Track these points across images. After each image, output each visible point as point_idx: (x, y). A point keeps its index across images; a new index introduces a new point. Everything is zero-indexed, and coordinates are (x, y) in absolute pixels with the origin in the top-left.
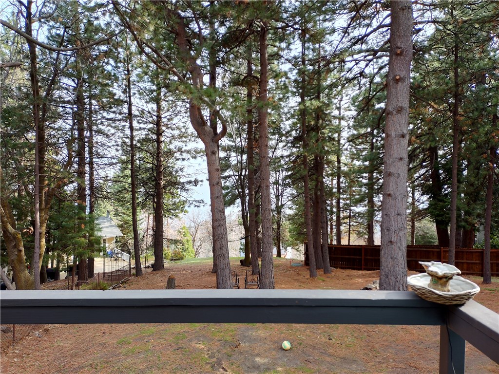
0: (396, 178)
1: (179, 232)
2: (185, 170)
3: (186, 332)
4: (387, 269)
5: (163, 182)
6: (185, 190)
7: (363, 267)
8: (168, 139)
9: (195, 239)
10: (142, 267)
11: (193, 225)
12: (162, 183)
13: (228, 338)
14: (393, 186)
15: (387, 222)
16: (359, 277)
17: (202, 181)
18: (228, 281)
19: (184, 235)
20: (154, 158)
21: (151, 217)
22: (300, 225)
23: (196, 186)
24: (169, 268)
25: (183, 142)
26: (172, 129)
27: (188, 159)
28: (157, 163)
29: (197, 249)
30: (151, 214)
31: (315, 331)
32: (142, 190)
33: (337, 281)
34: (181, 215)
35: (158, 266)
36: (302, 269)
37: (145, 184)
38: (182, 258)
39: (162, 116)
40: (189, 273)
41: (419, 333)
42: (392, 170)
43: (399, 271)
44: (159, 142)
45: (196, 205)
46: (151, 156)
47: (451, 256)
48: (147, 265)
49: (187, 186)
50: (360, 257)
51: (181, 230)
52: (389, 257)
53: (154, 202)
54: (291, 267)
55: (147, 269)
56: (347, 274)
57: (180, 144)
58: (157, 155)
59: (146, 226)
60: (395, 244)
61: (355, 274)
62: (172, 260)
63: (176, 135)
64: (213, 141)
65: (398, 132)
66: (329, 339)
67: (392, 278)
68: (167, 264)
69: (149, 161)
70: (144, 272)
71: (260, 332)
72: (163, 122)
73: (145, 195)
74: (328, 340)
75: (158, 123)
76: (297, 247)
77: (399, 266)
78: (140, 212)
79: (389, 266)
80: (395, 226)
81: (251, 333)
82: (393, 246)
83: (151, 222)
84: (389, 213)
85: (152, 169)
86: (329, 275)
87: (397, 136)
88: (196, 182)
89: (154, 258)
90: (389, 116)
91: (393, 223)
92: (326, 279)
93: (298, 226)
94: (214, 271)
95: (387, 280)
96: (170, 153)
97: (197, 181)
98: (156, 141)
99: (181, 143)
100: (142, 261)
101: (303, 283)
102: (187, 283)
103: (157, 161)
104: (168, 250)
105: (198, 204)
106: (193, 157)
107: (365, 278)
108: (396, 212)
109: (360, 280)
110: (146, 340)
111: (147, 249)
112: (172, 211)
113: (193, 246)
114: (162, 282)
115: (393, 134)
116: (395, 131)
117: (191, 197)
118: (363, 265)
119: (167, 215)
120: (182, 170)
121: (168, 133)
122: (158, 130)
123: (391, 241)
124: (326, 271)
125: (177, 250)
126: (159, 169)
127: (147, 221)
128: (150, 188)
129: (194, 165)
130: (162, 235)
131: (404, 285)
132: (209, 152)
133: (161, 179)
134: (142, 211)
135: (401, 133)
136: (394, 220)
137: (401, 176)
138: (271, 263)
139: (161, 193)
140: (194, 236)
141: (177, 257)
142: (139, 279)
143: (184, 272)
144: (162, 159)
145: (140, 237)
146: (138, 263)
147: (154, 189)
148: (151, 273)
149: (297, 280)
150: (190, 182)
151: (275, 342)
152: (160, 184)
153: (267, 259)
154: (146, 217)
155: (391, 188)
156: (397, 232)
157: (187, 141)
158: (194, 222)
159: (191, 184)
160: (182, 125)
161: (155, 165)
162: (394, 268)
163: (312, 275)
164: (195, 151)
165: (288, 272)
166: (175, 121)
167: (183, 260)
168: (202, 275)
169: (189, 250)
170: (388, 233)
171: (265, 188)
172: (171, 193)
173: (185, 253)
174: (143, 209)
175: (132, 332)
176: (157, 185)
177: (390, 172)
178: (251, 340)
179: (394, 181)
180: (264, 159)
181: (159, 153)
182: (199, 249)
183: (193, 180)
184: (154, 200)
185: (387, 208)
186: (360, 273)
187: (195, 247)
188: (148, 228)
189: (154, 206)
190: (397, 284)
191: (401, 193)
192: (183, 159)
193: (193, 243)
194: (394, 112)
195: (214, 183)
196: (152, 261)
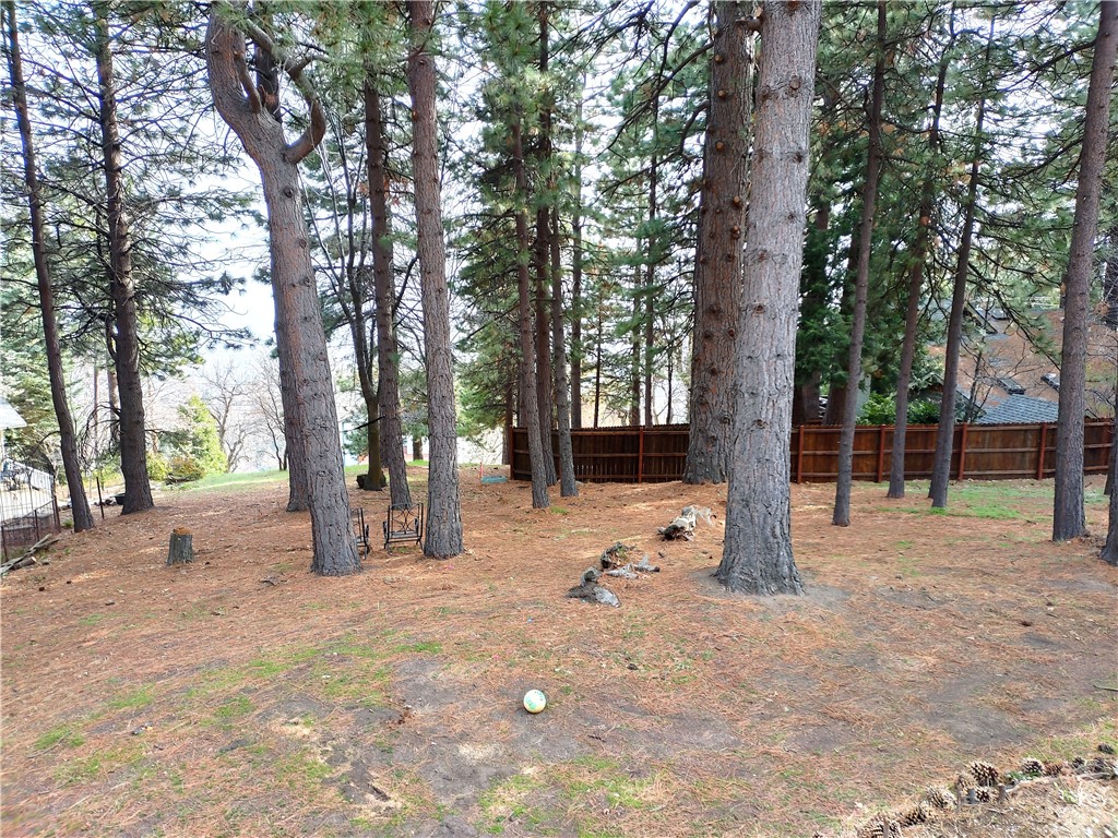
0: (778, 266)
1: (184, 411)
2: (194, 248)
3: (250, 692)
4: (747, 486)
5: (131, 283)
6: (196, 303)
7: (641, 475)
8: (139, 162)
9: (226, 426)
10: (90, 503)
11: (216, 392)
12: (131, 285)
13: (376, 698)
14: (769, 285)
15: (750, 375)
16: (637, 498)
17: (242, 281)
18: (345, 538)
19: (196, 418)
20: (99, 213)
21: (103, 374)
22: (487, 386)
23: (227, 293)
24: (165, 504)
25: (184, 173)
26: (147, 136)
27: (201, 220)
28: (112, 227)
29: (232, 451)
30: (102, 368)
31: (592, 651)
32: (73, 303)
33: (596, 512)
34: (187, 368)
35: (135, 500)
36: (508, 487)
37: (77, 286)
38: (197, 476)
39: (117, 96)
40: (225, 515)
41: (826, 630)
42: (769, 245)
43: (775, 489)
44: (111, 170)
45: (232, 342)
46: (90, 208)
47: (846, 446)
48: (105, 497)
49: (202, 294)
50: (635, 455)
51: (187, 407)
52: (754, 459)
53: (109, 335)
54: (482, 486)
55: (106, 510)
56: (611, 494)
57: (175, 179)
58: (110, 205)
59: (91, 399)
60: (767, 428)
61: (629, 492)
62: (170, 482)
63: (162, 152)
64: (284, 160)
65: (789, 147)
66: (631, 668)
67: (758, 507)
68: (159, 492)
69: (86, 225)
70: (97, 519)
71: (455, 668)
72: (120, 116)
73: (81, 317)
74: (627, 672)
75: (105, 116)
76: (479, 437)
77: (774, 479)
78: (71, 363)
79: (752, 480)
80: (770, 385)
81: (432, 674)
82: (764, 433)
83: (104, 387)
84: (758, 353)
85: (98, 246)
86: (572, 499)
87: (785, 156)
88: (226, 284)
89: (120, 478)
90: (768, 102)
91: (767, 377)
92: (569, 510)
93: (484, 389)
94: (293, 507)
95: (746, 511)
96: (146, 204)
97: (229, 281)
98: (102, 167)
99: (176, 175)
100: (89, 487)
101: (521, 521)
102: (224, 544)
103: (112, 222)
104: (159, 459)
105: (234, 340)
106: (212, 217)
107: (650, 500)
108: (774, 349)
109: (642, 506)
110: (130, 728)
111: (101, 458)
112: (163, 359)
113: (222, 442)
114: (153, 545)
115: (776, 150)
116: (781, 145)
117: (216, 322)
118: (640, 472)
119: (150, 371)
120: (183, 249)
121: (136, 145)
122: (108, 135)
123: (759, 421)
124: (566, 491)
125: (184, 456)
126: (119, 245)
127: (92, 386)
128: (95, 298)
129: (217, 237)
130: (140, 423)
131: (784, 521)
132: (275, 191)
133: (127, 273)
134: (75, 360)
135: (796, 150)
136: (768, 370)
137: (790, 259)
138: (453, 484)
139: (130, 311)
140: (221, 421)
141: (184, 475)
142: (85, 536)
143: (211, 513)
144: (125, 217)
145: (78, 428)
146: (77, 494)
147: (106, 303)
148: (118, 520)
149: (505, 517)
150: (208, 283)
151: (501, 693)
152: (124, 286)
153: (443, 476)
154: (88, 375)
155: (765, 293)
156: (774, 398)
157: (195, 170)
158: (219, 386)
159: (212, 289)
160: (178, 124)
161: (104, 234)
162: (764, 484)
163: (538, 503)
164: (217, 199)
165: (476, 499)
166: (155, 111)
167: (200, 481)
168: (260, 519)
169: (212, 453)
170: (751, 401)
171: (433, 294)
172: (157, 312)
173: (201, 462)
174: (78, 354)
175: (81, 704)
176: (116, 290)
177: (765, 251)
178: (437, 695)
179: (773, 274)
180: (429, 217)
181: (114, 201)
182: (237, 449)
183: (217, 277)
184: (108, 329)
185: (752, 341)
186: (639, 490)
187: (226, 445)
188: (96, 406)
189: (110, 346)
190: (769, 520)
191: (787, 302)
192: (187, 222)
193: (222, 436)
194: (781, 93)
195: (295, 281)
196: (116, 485)
